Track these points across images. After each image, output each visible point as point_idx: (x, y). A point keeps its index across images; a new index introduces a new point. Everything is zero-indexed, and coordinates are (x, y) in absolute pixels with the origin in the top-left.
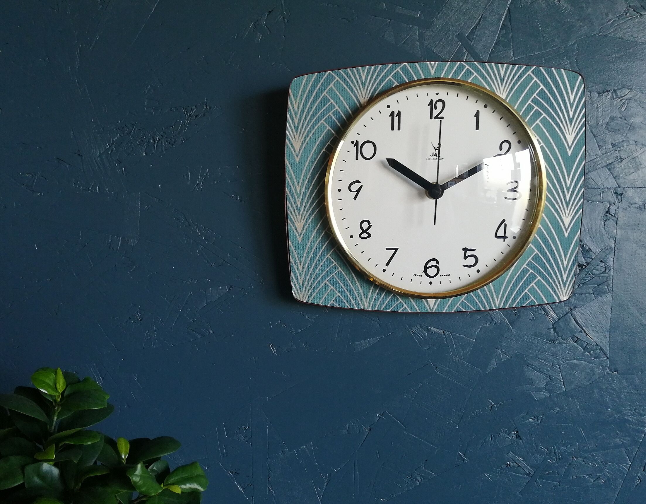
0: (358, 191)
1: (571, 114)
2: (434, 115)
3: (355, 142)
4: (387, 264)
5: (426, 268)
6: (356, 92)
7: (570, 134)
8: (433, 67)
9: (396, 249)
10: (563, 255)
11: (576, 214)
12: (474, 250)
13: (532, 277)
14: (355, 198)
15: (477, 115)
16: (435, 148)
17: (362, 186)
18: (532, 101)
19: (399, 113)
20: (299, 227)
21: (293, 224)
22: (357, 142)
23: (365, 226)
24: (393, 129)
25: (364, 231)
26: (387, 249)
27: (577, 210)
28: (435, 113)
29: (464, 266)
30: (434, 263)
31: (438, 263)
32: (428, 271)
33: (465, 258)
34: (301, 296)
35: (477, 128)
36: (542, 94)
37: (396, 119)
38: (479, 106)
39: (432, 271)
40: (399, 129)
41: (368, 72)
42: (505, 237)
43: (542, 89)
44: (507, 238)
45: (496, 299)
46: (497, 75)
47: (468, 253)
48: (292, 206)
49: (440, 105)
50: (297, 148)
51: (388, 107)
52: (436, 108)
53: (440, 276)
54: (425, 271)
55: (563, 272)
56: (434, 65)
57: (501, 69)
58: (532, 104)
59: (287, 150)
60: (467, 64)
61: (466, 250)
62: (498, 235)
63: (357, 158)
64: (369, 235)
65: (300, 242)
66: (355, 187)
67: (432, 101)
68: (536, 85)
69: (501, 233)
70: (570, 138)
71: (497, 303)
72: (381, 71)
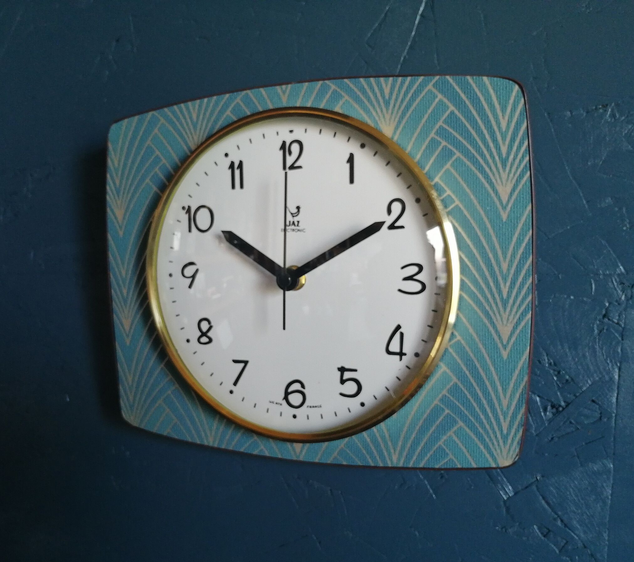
0: (193, 277)
1: (504, 150)
2: (289, 164)
3: (187, 208)
4: (235, 384)
5: (287, 394)
6: (186, 136)
7: (504, 184)
8: (284, 92)
9: (246, 363)
10: (500, 389)
11: (520, 320)
12: (355, 370)
13: (449, 423)
14: (190, 287)
15: (351, 160)
16: (292, 214)
17: (197, 271)
18: (437, 133)
19: (241, 163)
20: (127, 323)
21: (119, 319)
22: (189, 208)
23: (205, 326)
24: (233, 187)
25: (204, 334)
26: (235, 361)
27: (522, 314)
28: (290, 160)
29: (342, 394)
30: (296, 386)
31: (303, 386)
32: (291, 398)
33: (343, 382)
34: (132, 418)
35: (352, 181)
36: (452, 120)
37: (237, 172)
38: (353, 147)
39: (295, 399)
40: (242, 186)
41: (200, 106)
42: (401, 354)
43: (452, 113)
44: (405, 354)
45: (392, 451)
46: (379, 95)
47: (347, 375)
48: (117, 295)
49: (295, 148)
50: (120, 218)
51: (226, 155)
52: (290, 153)
53: (308, 407)
54: (286, 398)
55: (501, 417)
56: (286, 88)
57: (384, 85)
58: (436, 137)
59: (109, 221)
60: (333, 84)
61: (342, 370)
62: (391, 349)
63: (190, 231)
64: (210, 340)
65: (128, 344)
66: (189, 271)
67: (284, 143)
68: (442, 106)
69: (395, 346)
70: (504, 191)
71: (395, 458)
72: (216, 104)
